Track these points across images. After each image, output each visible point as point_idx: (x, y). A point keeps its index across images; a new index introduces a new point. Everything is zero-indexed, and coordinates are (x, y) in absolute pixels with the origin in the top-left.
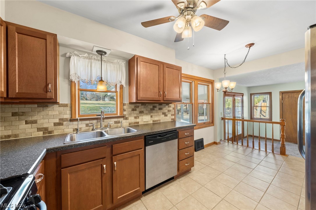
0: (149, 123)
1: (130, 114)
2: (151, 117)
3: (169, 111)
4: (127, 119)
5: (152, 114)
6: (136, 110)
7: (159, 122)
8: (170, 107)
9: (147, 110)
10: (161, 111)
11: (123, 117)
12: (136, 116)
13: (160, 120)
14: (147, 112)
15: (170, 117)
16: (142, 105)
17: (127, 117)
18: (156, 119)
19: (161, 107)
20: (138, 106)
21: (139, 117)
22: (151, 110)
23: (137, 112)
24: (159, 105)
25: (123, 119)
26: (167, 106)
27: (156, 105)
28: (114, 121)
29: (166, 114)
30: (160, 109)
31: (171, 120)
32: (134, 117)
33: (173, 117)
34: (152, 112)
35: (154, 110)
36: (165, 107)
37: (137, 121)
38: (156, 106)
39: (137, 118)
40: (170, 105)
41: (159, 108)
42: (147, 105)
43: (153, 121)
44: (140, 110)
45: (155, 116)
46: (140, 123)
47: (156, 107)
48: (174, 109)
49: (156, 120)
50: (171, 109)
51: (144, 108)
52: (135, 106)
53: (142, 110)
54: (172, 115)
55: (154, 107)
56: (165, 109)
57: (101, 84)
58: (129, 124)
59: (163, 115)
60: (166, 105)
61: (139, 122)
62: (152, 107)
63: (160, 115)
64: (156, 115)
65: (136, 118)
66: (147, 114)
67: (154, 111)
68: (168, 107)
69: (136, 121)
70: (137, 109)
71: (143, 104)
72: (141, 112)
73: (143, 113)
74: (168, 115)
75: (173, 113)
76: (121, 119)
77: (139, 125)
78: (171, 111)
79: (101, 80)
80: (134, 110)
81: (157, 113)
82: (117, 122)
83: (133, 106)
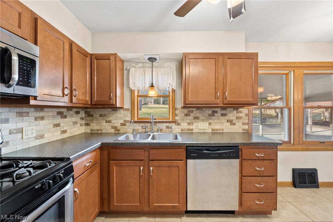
0: (207, 131)
1: (183, 120)
2: (210, 124)
3: (238, 118)
4: (179, 124)
5: (210, 121)
6: (189, 115)
7: (221, 131)
8: (241, 112)
9: (203, 116)
10: (225, 117)
11: (174, 122)
12: (189, 121)
13: (223, 130)
14: (204, 118)
15: (240, 126)
16: (197, 110)
17: (179, 123)
18: (217, 127)
19: (225, 112)
20: (193, 111)
21: (193, 123)
22: (209, 115)
23: (191, 117)
24: (221, 110)
25: (174, 124)
26: (235, 112)
27: (216, 109)
28: (166, 126)
29: (234, 122)
30: (223, 115)
31: (241, 131)
32: (188, 123)
33: (246, 127)
34: (211, 119)
35: (214, 116)
36: (231, 112)
38: (217, 111)
39: (191, 124)
40: (240, 109)
41: (221, 114)
42: (203, 109)
43: (213, 130)
44: (195, 116)
45: (215, 123)
46: (194, 131)
47: (217, 113)
48: (246, 115)
49: (217, 129)
50: (242, 115)
51: (200, 113)
52: (189, 111)
53: (198, 115)
54: (244, 124)
55: (214, 112)
57: (152, 89)
58: (182, 131)
59: (229, 124)
60: (234, 110)
61: (193, 129)
62: (210, 112)
63: (223, 123)
64: (217, 123)
65: (189, 124)
66: (203, 121)
67: (213, 117)
68: (237, 113)
69: (189, 128)
70: (191, 114)
71: (199, 109)
72: (196, 118)
73: (199, 119)
74: (237, 124)
75: (247, 121)
76: (173, 125)
77: (193, 133)
78: (243, 118)
79: (152, 86)
80: (187, 115)
81: (219, 119)
82: (169, 127)
83: (186, 110)
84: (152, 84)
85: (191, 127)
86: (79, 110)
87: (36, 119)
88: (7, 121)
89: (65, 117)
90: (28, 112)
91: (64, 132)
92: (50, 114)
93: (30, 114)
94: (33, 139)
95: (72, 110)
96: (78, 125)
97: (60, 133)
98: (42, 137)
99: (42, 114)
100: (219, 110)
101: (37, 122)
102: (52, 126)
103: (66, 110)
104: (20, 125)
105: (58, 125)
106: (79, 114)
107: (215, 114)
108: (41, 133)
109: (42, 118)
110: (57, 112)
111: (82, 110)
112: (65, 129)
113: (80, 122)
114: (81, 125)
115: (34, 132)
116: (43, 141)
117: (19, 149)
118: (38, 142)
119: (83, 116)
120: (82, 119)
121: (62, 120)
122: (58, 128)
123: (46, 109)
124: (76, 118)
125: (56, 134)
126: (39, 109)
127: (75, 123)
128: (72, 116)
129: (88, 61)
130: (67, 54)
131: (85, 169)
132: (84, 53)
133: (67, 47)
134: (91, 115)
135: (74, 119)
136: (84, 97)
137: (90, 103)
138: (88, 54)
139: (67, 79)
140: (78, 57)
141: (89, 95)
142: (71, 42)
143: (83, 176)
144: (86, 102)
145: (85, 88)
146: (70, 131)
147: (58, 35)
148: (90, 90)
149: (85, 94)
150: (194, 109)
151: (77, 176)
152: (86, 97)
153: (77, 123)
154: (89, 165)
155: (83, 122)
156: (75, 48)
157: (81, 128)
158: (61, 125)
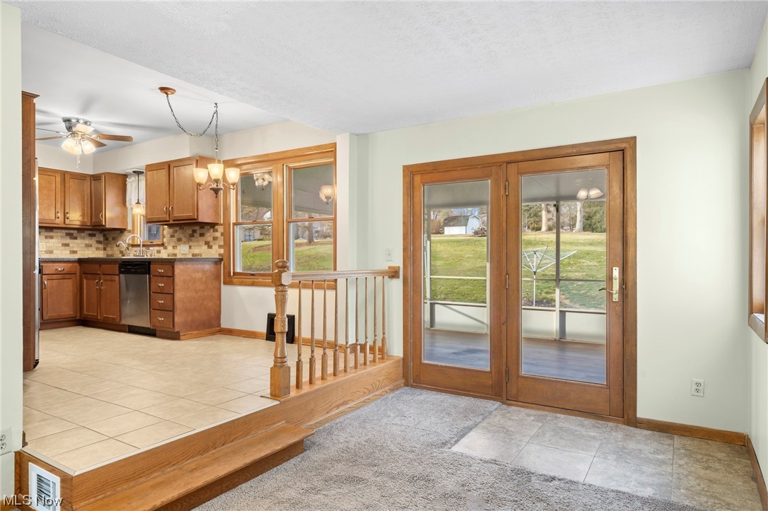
0: (187, 257)
1: (169, 243)
2: (190, 247)
3: (215, 239)
4: (166, 248)
5: (191, 244)
7: (199, 257)
8: (217, 231)
9: (185, 237)
10: (203, 238)
11: (163, 245)
12: (173, 244)
13: (201, 255)
16: (180, 229)
18: (196, 251)
19: (203, 231)
21: (176, 246)
22: (190, 237)
23: (175, 239)
25: (163, 247)
26: (212, 230)
27: (195, 228)
29: (211, 244)
30: (202, 235)
31: (218, 257)
33: (222, 251)
34: (191, 240)
35: (193, 236)
36: (208, 230)
38: (196, 230)
40: (216, 227)
41: (200, 234)
42: (185, 228)
43: (193, 255)
44: (178, 237)
45: (194, 246)
46: (178, 256)
47: (196, 232)
48: (222, 234)
49: (196, 254)
50: (218, 234)
51: (183, 233)
52: (173, 231)
53: (181, 236)
54: (220, 247)
55: (194, 231)
56: (209, 235)
57: (138, 207)
58: (168, 256)
59: (206, 247)
60: (210, 227)
62: (191, 232)
63: (201, 246)
64: (196, 246)
65: (174, 247)
66: (185, 243)
68: (214, 232)
69: (174, 253)
70: (175, 234)
72: (179, 240)
73: (181, 241)
74: (214, 247)
75: (222, 243)
77: (176, 259)
78: (218, 239)
79: (138, 203)
80: (172, 236)
81: (197, 241)
82: (159, 252)
83: (171, 230)
84: (139, 200)
85: (176, 251)
86: (94, 232)
87: (46, 237)
89: (76, 238)
91: (74, 252)
92: (59, 234)
94: (44, 252)
95: (85, 232)
96: (94, 249)
97: (69, 252)
98: (51, 252)
99: (51, 234)
100: (197, 228)
101: (47, 240)
102: (60, 245)
103: (77, 231)
105: (67, 245)
106: (95, 237)
107: (195, 234)
108: (51, 249)
109: (52, 237)
111: (98, 232)
112: (75, 249)
113: (95, 245)
114: (97, 249)
115: (44, 247)
116: (52, 256)
118: (47, 256)
119: (102, 239)
120: (99, 242)
121: (72, 241)
122: (67, 248)
123: (54, 231)
124: (92, 241)
125: (64, 252)
126: (48, 230)
127: (88, 246)
128: (84, 238)
129: (87, 184)
130: (59, 185)
131: (57, 272)
132: (81, 177)
133: (58, 179)
134: (106, 239)
135: (87, 241)
136: (80, 218)
137: (89, 224)
138: (85, 177)
139: (59, 205)
140: (72, 184)
141: (87, 216)
142: (64, 174)
143: (54, 277)
144: (83, 224)
145: (83, 210)
146: (82, 252)
147: (50, 174)
148: (89, 212)
149: (83, 215)
150: (177, 229)
151: (47, 273)
152: (83, 218)
153: (91, 246)
154: (62, 271)
155: (101, 246)
156: (67, 177)
157: (97, 252)
158: (71, 245)
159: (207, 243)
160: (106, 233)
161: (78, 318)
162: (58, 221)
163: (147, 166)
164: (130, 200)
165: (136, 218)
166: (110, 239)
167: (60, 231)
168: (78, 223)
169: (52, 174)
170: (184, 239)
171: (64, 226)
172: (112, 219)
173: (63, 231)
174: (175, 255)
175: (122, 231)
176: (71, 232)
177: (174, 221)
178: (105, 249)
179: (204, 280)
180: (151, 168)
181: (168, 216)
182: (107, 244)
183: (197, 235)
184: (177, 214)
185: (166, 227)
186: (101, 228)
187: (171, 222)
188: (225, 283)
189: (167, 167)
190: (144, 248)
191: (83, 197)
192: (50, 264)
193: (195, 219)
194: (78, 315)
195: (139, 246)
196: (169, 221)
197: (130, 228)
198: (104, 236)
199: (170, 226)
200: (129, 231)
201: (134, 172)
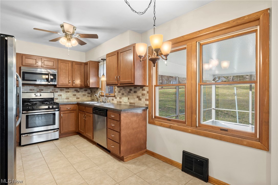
0: (127, 104)
1: (118, 95)
2: (128, 99)
3: (143, 95)
4: (116, 98)
5: (129, 97)
7: (134, 105)
8: (144, 90)
9: (126, 93)
10: (136, 94)
11: (115, 96)
12: (120, 97)
13: (134, 104)
15: (144, 101)
16: (123, 88)
18: (132, 101)
19: (136, 90)
21: (121, 98)
22: (129, 93)
23: (120, 94)
24: (134, 88)
29: (141, 98)
30: (135, 92)
33: (147, 103)
34: (129, 95)
35: (130, 92)
36: (139, 89)
37: (121, 101)
38: (132, 89)
40: (144, 88)
41: (134, 91)
42: (126, 88)
43: (130, 103)
45: (131, 98)
48: (148, 92)
49: (132, 103)
50: (145, 92)
51: (124, 91)
54: (146, 100)
55: (131, 90)
56: (140, 93)
57: (103, 77)
59: (138, 99)
60: (140, 88)
62: (129, 90)
63: (135, 98)
64: (132, 98)
66: (126, 96)
67: (130, 94)
68: (142, 90)
70: (121, 91)
72: (123, 94)
74: (142, 100)
75: (148, 98)
76: (114, 98)
77: (121, 104)
78: (145, 95)
79: (103, 75)
80: (119, 92)
81: (132, 95)
82: (113, 100)
83: (119, 89)
84: (104, 73)
85: (121, 100)
86: (87, 89)
87: (66, 92)
88: (57, 92)
89: (79, 92)
90: (63, 90)
91: (78, 98)
92: (71, 90)
93: (64, 90)
94: (65, 99)
95: (82, 89)
96: (86, 96)
97: (76, 98)
98: (68, 99)
99: (68, 90)
100: (132, 88)
101: (66, 93)
102: (72, 95)
103: (79, 89)
104: (61, 94)
105: (75, 95)
106: (87, 91)
107: (131, 91)
108: (68, 97)
109: (68, 92)
110: (75, 90)
111: (88, 89)
112: (78, 97)
113: (87, 95)
114: (88, 96)
115: (65, 96)
116: (69, 100)
117: (60, 101)
118: (66, 100)
119: (90, 92)
120: (89, 93)
121: (77, 93)
122: (75, 96)
123: (70, 89)
124: (86, 93)
125: (74, 98)
126: (67, 89)
127: (84, 95)
128: (82, 92)
129: (82, 67)
130: (70, 68)
131: (67, 110)
132: (80, 64)
133: (70, 65)
134: (92, 92)
135: (84, 93)
136: (80, 83)
137: (83, 86)
138: (82, 64)
139: (70, 77)
140: (76, 67)
141: (83, 82)
142: (72, 62)
143: (66, 112)
144: (81, 85)
145: (81, 79)
146: (82, 98)
147: (66, 62)
148: (84, 80)
149: (81, 82)
150: (122, 88)
151: (62, 110)
152: (81, 83)
153: (85, 95)
154: (69, 109)
155: (90, 95)
156: (74, 64)
157: (88, 98)
158: (77, 95)
159: (138, 97)
160: (91, 89)
161: (77, 131)
162: (70, 84)
163: (107, 55)
164: (100, 73)
165: (103, 82)
166: (93, 92)
167: (72, 89)
168: (79, 85)
169: (67, 62)
170: (125, 94)
171: (72, 87)
172: (93, 83)
173: (73, 89)
174: (121, 102)
175: (97, 88)
176: (77, 89)
177: (120, 84)
178: (91, 97)
179: (137, 121)
180: (109, 55)
181: (117, 81)
182: (92, 94)
183: (132, 92)
184: (122, 80)
185: (116, 87)
186: (88, 87)
187: (119, 85)
188: (149, 123)
189: (116, 54)
190: (106, 97)
191: (81, 73)
192: (64, 106)
193: (133, 83)
194: (77, 130)
195: (104, 96)
196: (117, 84)
197: (100, 87)
198: (91, 90)
199: (118, 87)
200: (100, 89)
201: (102, 59)
